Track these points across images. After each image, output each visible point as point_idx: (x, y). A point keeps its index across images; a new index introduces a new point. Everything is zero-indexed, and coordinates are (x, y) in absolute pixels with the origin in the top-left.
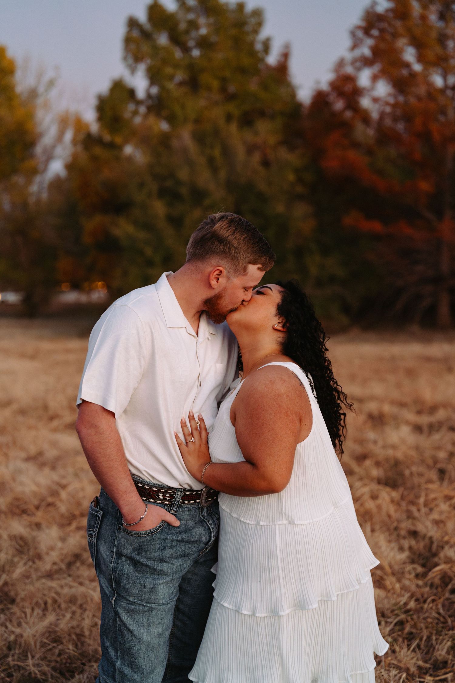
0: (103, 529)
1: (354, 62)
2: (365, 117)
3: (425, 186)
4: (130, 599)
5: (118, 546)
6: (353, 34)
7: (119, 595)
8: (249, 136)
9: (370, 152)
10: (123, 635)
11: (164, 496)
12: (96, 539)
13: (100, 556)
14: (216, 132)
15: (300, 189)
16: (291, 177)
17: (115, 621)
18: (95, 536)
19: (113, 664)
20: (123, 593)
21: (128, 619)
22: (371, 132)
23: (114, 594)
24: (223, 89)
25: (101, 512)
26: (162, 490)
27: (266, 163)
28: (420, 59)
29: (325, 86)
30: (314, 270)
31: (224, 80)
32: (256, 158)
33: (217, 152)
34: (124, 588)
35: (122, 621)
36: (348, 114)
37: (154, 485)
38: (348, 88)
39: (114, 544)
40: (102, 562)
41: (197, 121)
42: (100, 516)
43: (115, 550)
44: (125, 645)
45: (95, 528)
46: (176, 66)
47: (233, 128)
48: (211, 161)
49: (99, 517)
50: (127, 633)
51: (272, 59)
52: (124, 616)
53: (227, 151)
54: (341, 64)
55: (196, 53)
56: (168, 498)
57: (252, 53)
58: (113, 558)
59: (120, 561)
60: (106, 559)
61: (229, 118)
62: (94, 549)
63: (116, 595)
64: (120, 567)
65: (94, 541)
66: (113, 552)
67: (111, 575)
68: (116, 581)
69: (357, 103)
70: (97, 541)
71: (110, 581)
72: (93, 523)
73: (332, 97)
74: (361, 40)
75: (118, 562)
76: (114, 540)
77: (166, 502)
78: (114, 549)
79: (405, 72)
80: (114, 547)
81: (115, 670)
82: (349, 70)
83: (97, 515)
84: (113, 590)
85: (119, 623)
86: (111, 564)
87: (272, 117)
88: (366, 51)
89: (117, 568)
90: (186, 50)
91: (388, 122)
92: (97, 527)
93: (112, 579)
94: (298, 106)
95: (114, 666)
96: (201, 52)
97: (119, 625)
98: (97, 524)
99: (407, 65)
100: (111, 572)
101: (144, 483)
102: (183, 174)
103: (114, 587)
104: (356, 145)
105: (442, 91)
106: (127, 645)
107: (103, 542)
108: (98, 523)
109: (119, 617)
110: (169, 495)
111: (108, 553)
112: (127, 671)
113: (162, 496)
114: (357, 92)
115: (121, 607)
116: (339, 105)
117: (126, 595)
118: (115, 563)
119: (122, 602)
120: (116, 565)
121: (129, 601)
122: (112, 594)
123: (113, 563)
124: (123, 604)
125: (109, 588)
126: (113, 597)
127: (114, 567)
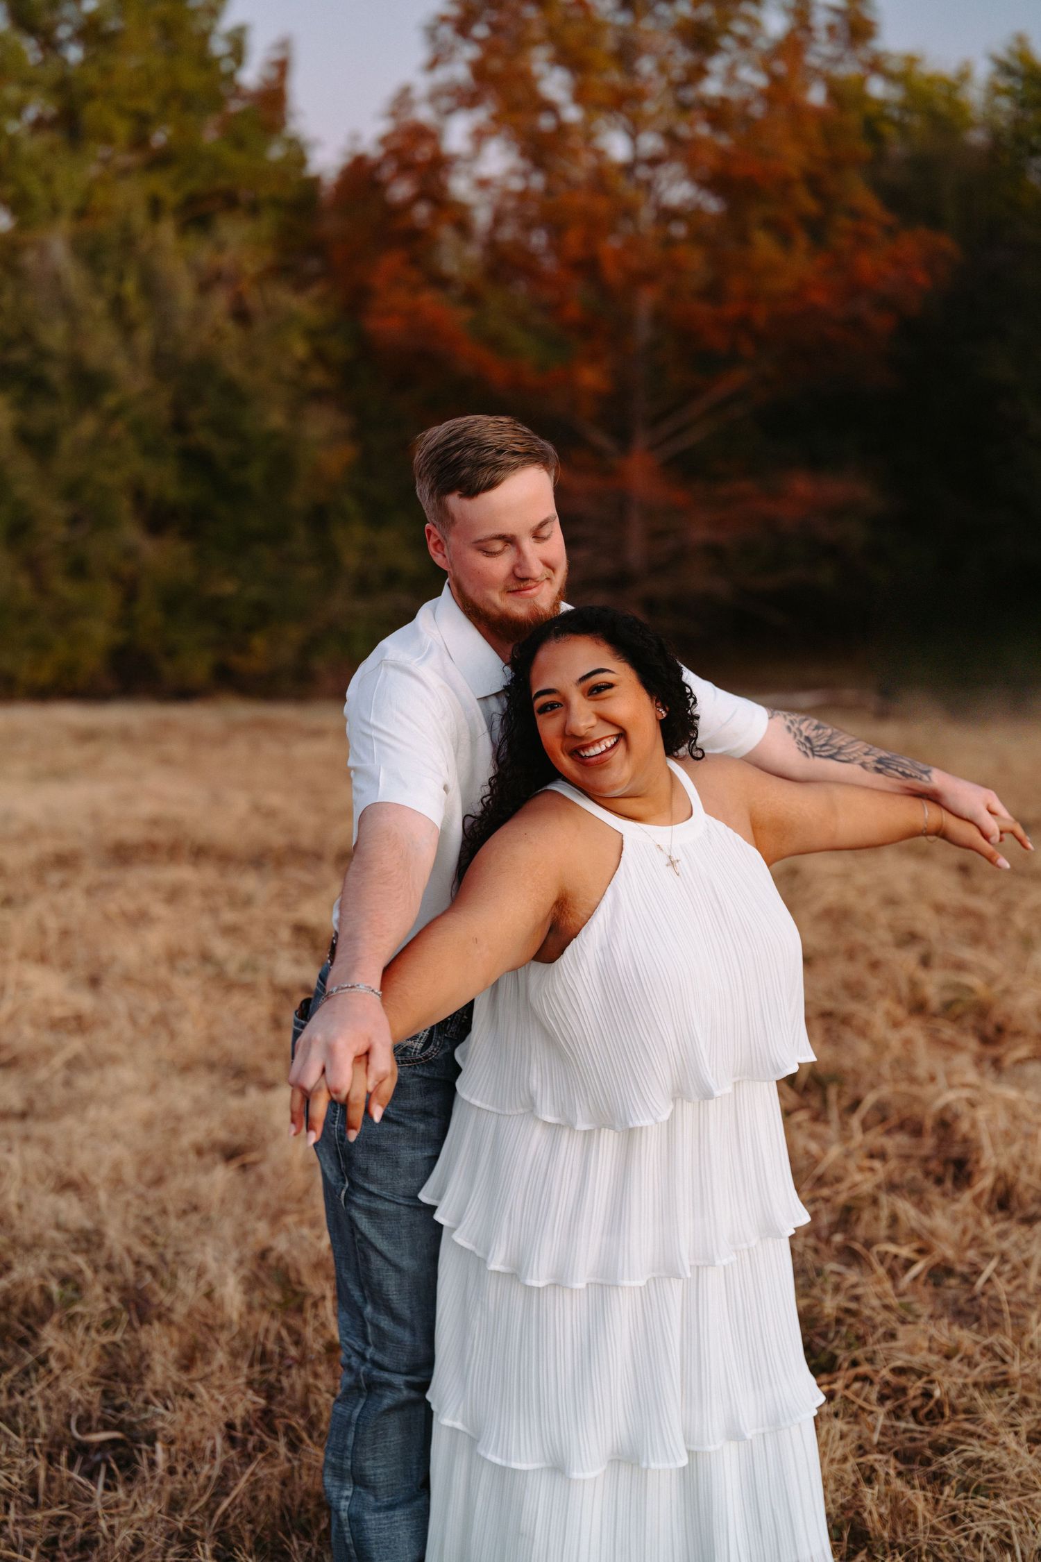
1: (433, 96)
2: (461, 220)
3: (591, 377)
4: (373, 1188)
6: (431, 33)
7: (352, 1183)
8: (204, 254)
9: (472, 297)
10: (366, 1260)
14: (128, 241)
15: (318, 377)
16: (300, 349)
17: (352, 1233)
19: (359, 1313)
20: (360, 1180)
21: (373, 1230)
22: (474, 252)
23: (344, 1182)
24: (140, 142)
27: (241, 315)
28: (580, 96)
29: (369, 145)
30: (351, 560)
31: (143, 121)
32: (220, 302)
33: (130, 287)
34: (360, 1168)
35: (362, 1234)
36: (422, 211)
38: (423, 153)
41: (81, 213)
44: (373, 1277)
46: (29, 83)
47: (167, 231)
48: (118, 306)
50: (374, 1257)
51: (251, 76)
52: (364, 1223)
53: (151, 287)
54: (403, 99)
55: (74, 54)
57: (206, 62)
61: (155, 208)
63: (347, 1185)
68: (345, 1156)
69: (443, 188)
71: (336, 1160)
73: (387, 171)
74: (452, 50)
79: (546, 122)
81: (365, 1322)
82: (424, 114)
84: (342, 1174)
85: (358, 1236)
87: (254, 210)
88: (458, 71)
90: (50, 44)
91: (508, 233)
93: (338, 1151)
94: (314, 183)
95: (361, 1315)
96: (85, 51)
97: (359, 1241)
99: (550, 107)
100: (335, 1139)
102: (54, 335)
103: (344, 1172)
104: (441, 282)
105: (628, 169)
106: (376, 1277)
109: (357, 1226)
112: (386, 1322)
114: (440, 164)
115: (358, 1207)
116: (401, 190)
117: (365, 1182)
118: (341, 1123)
119: (360, 1198)
120: (342, 1126)
121: (370, 1194)
122: (341, 1183)
123: (336, 1122)
124: (360, 1201)
125: (335, 1171)
126: (342, 1189)
127: (340, 1131)
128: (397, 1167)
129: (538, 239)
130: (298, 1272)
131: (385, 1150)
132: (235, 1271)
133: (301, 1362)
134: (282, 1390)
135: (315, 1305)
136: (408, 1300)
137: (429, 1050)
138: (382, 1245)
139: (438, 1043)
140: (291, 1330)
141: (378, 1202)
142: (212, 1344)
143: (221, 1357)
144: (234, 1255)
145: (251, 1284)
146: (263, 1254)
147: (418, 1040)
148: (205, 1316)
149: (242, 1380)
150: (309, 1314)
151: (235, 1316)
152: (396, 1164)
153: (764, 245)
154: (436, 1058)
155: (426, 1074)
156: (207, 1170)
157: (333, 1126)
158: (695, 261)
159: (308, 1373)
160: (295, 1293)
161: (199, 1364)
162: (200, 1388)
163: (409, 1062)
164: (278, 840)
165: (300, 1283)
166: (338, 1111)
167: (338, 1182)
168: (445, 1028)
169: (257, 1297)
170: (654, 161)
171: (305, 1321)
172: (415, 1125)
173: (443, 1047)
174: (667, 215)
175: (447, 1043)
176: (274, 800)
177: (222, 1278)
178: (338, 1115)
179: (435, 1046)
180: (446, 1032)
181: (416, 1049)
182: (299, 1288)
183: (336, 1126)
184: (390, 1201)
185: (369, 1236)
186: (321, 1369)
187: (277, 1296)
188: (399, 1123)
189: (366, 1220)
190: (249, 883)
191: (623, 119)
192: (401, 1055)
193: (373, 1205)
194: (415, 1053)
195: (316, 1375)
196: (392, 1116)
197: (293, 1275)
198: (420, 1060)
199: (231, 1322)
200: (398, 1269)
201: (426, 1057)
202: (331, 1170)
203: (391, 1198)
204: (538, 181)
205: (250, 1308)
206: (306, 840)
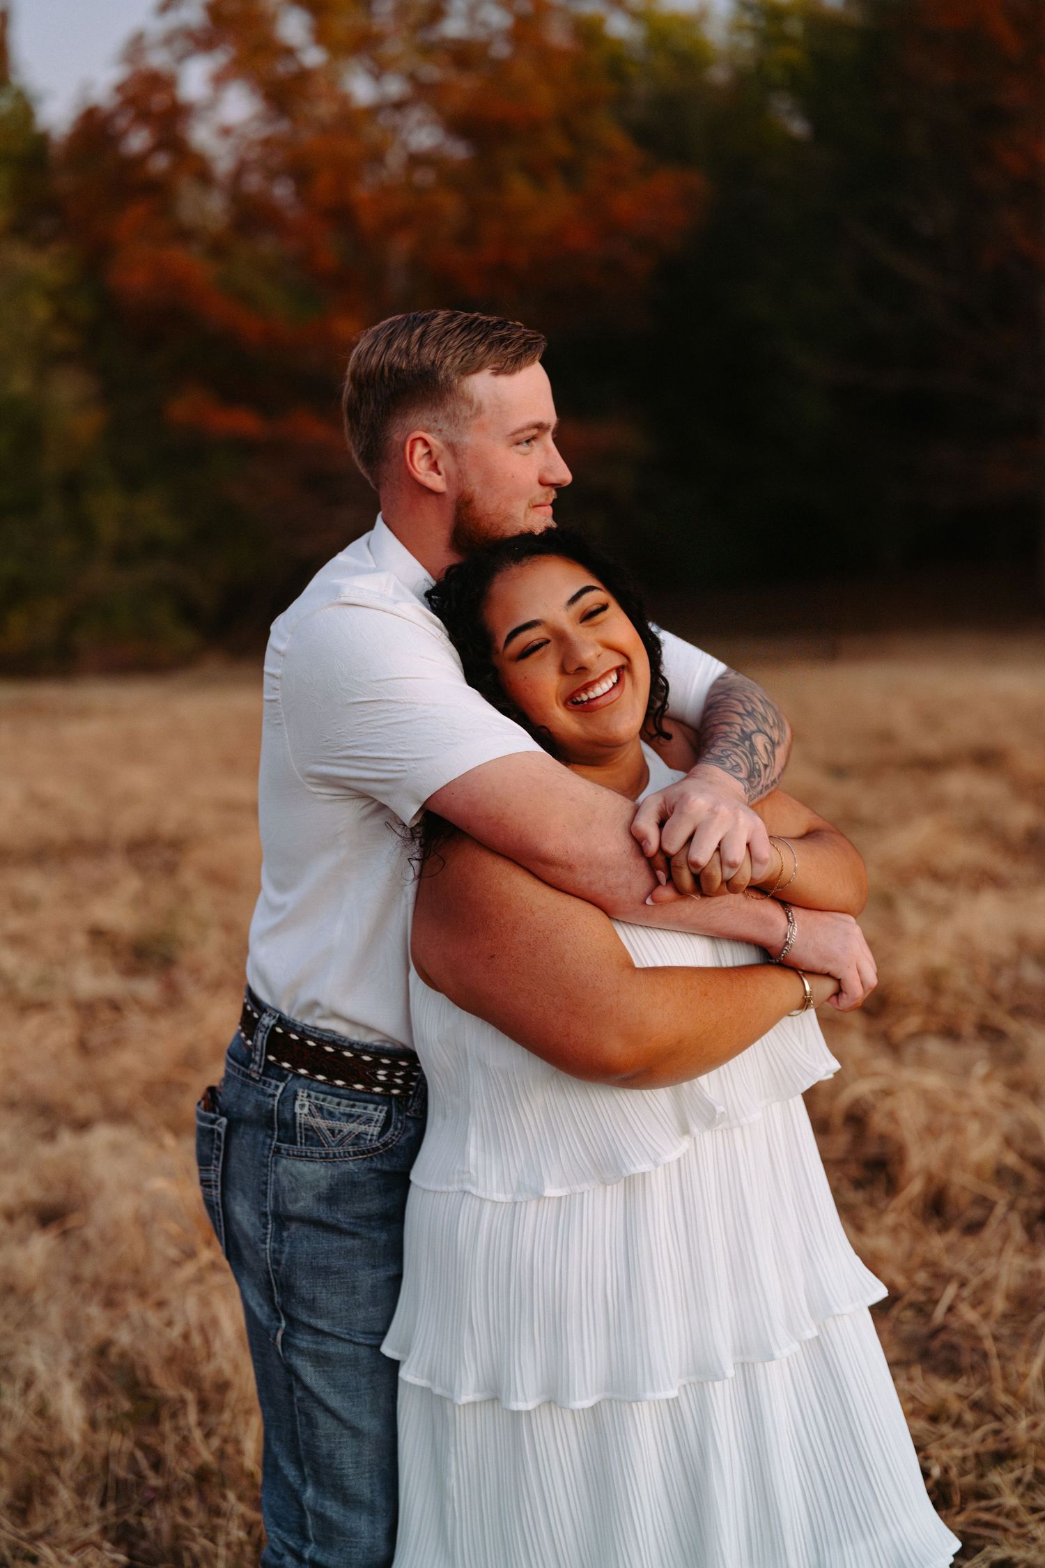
0: (233, 1162)
1: (169, 40)
2: (200, 170)
4: (322, 1324)
5: (276, 1197)
7: (291, 1321)
9: (219, 251)
10: (311, 1424)
11: (390, 1076)
12: (219, 1188)
13: (235, 1228)
15: (62, 338)
16: (41, 311)
17: (290, 1389)
18: (216, 1181)
19: (296, 1497)
20: (301, 1315)
21: (322, 1383)
22: (216, 204)
23: (280, 1321)
25: (224, 1120)
26: (385, 1061)
28: (321, 36)
29: (102, 96)
34: (304, 1299)
35: (306, 1388)
36: (161, 163)
37: (365, 1049)
38: (158, 101)
39: (265, 1194)
40: (242, 1242)
42: (222, 1131)
43: (269, 1206)
44: (318, 1448)
45: (215, 1162)
49: (219, 1134)
50: (321, 1418)
52: (309, 1373)
54: (139, 45)
56: (399, 1081)
58: (267, 1228)
59: (285, 1234)
60: (251, 1234)
62: (219, 1214)
63: (283, 1324)
64: (287, 1249)
65: (216, 1193)
66: (265, 1215)
67: (268, 1273)
68: (281, 1285)
69: (183, 138)
70: (223, 1194)
71: (267, 1289)
72: (206, 1150)
73: (122, 122)
75: (281, 1236)
76: (266, 1183)
77: (395, 1092)
78: (266, 1207)
79: (283, 68)
80: (266, 1202)
81: (304, 1512)
82: (158, 59)
83: (212, 1131)
84: (275, 1310)
85: (299, 1393)
86: (265, 1243)
88: (194, 15)
89: (281, 1252)
91: (253, 182)
92: (217, 1159)
93: (270, 1279)
94: (42, 140)
95: (300, 1504)
97: (301, 1400)
98: (217, 1152)
99: (289, 52)
100: (267, 1264)
101: (340, 1043)
103: (278, 1303)
104: (183, 234)
105: (372, 112)
106: (324, 1447)
107: (239, 1193)
108: (219, 1149)
109: (298, 1379)
110: (401, 1073)
111: (254, 1219)
112: (334, 1509)
113: (385, 1075)
114: (178, 112)
115: (301, 1352)
116: (138, 141)
117: (310, 1317)
118: (275, 1242)
119: (302, 1339)
120: (276, 1246)
121: (318, 1332)
122: (275, 1323)
123: (268, 1241)
124: (304, 1345)
125: (266, 1308)
126: (278, 1329)
127: (274, 1251)
128: (354, 1293)
129: (282, 191)
130: (147, 1370)
131: (338, 1273)
132: (71, 1375)
133: (165, 1495)
134: (144, 1535)
135: (174, 1416)
136: (367, 1475)
137: (388, 1134)
138: (334, 1401)
139: (399, 1125)
140: (146, 1449)
141: (330, 1343)
142: (52, 1480)
143: (65, 1495)
144: (67, 1354)
145: (93, 1391)
146: (102, 1350)
147: (373, 1124)
148: (37, 1439)
149: (94, 1529)
150: (167, 1426)
151: (76, 1437)
152: (354, 1290)
153: (519, 189)
154: (398, 1144)
155: (386, 1167)
156: (22, 1241)
157: (263, 1246)
158: (451, 206)
159: (177, 1510)
160: (145, 1398)
161: (38, 1507)
162: (45, 1551)
163: (363, 1153)
164: (56, 830)
165: (151, 1385)
166: (270, 1226)
167: (272, 1321)
168: (406, 1105)
169: (101, 1413)
170: (399, 106)
171: (163, 1438)
172: (375, 1235)
173: (406, 1129)
174: (416, 160)
175: (410, 1124)
176: (50, 787)
177: (56, 1385)
178: (269, 1231)
179: (396, 1128)
180: (407, 1110)
181: (372, 1135)
182: (149, 1391)
183: (268, 1246)
184: (345, 1340)
185: (316, 1391)
186: (192, 1504)
187: (126, 1405)
188: (353, 1235)
189: (312, 1369)
190: (32, 882)
191: (368, 62)
192: (353, 1145)
193: (323, 1348)
194: (371, 1140)
195: (186, 1512)
196: (345, 1226)
197: (140, 1374)
198: (378, 1148)
199: (72, 1445)
200: (356, 1432)
201: (385, 1145)
202: (261, 1306)
203: (347, 1337)
204: (283, 126)
205: (93, 1423)
206: (90, 830)
